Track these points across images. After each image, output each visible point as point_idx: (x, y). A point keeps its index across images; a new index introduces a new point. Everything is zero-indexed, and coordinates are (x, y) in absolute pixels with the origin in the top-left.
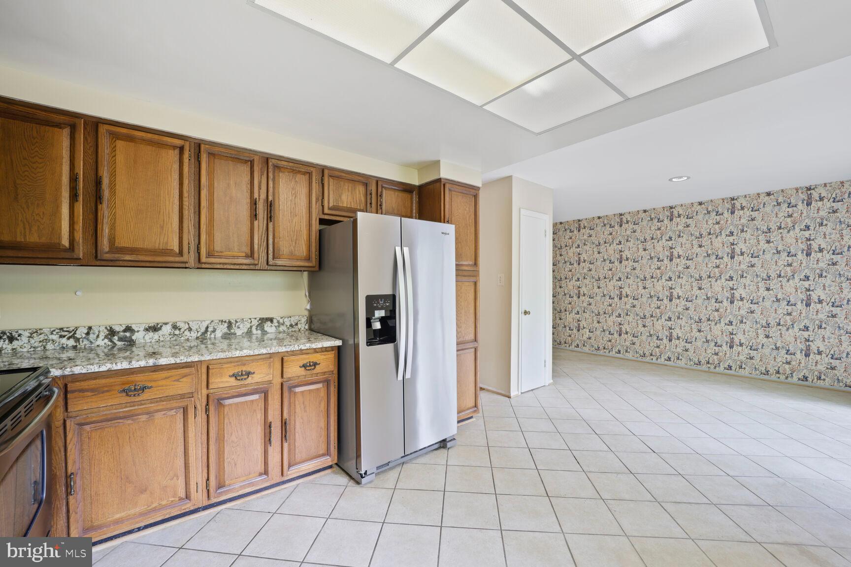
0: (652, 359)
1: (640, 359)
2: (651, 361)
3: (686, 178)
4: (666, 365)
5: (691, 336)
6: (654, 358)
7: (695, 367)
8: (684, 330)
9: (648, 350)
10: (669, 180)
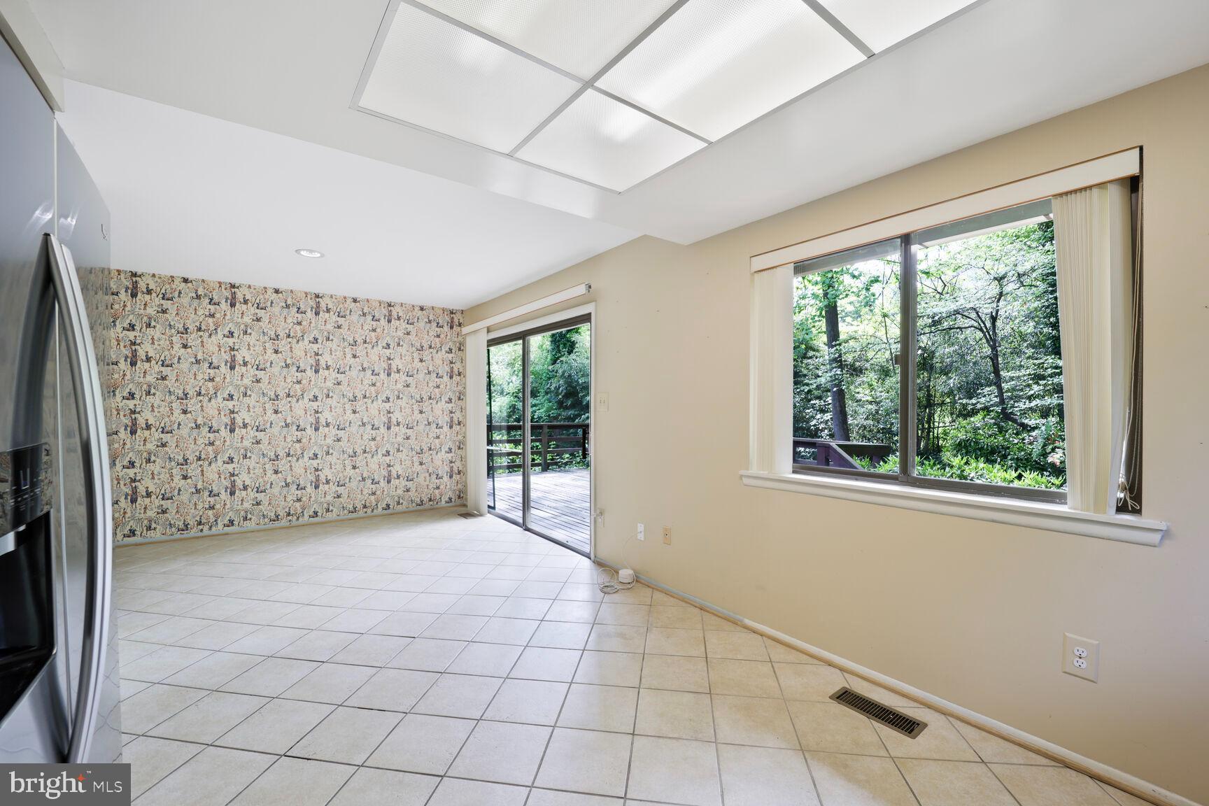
0: (202, 530)
1: (178, 536)
2: (200, 534)
3: (319, 255)
4: (227, 534)
5: (264, 482)
6: (206, 528)
7: (271, 525)
8: (254, 473)
9: (194, 517)
10: (296, 251)
